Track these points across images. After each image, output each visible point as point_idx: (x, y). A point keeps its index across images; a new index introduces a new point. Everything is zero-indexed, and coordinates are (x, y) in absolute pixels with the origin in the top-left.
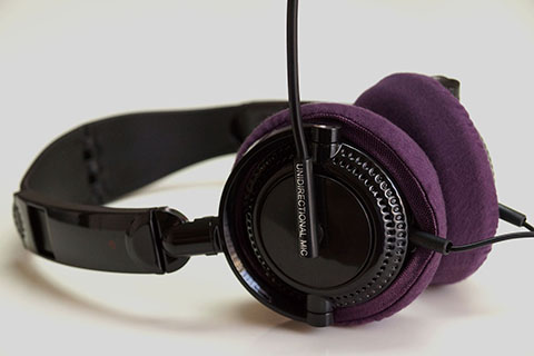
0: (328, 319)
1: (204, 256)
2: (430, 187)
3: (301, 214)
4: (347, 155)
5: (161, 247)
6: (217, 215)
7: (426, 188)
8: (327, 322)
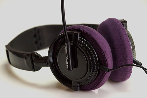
0: (78, 88)
1: (45, 67)
2: (105, 52)
3: (67, 58)
4: (82, 41)
5: (33, 64)
6: (47, 56)
7: (104, 52)
8: (78, 89)
